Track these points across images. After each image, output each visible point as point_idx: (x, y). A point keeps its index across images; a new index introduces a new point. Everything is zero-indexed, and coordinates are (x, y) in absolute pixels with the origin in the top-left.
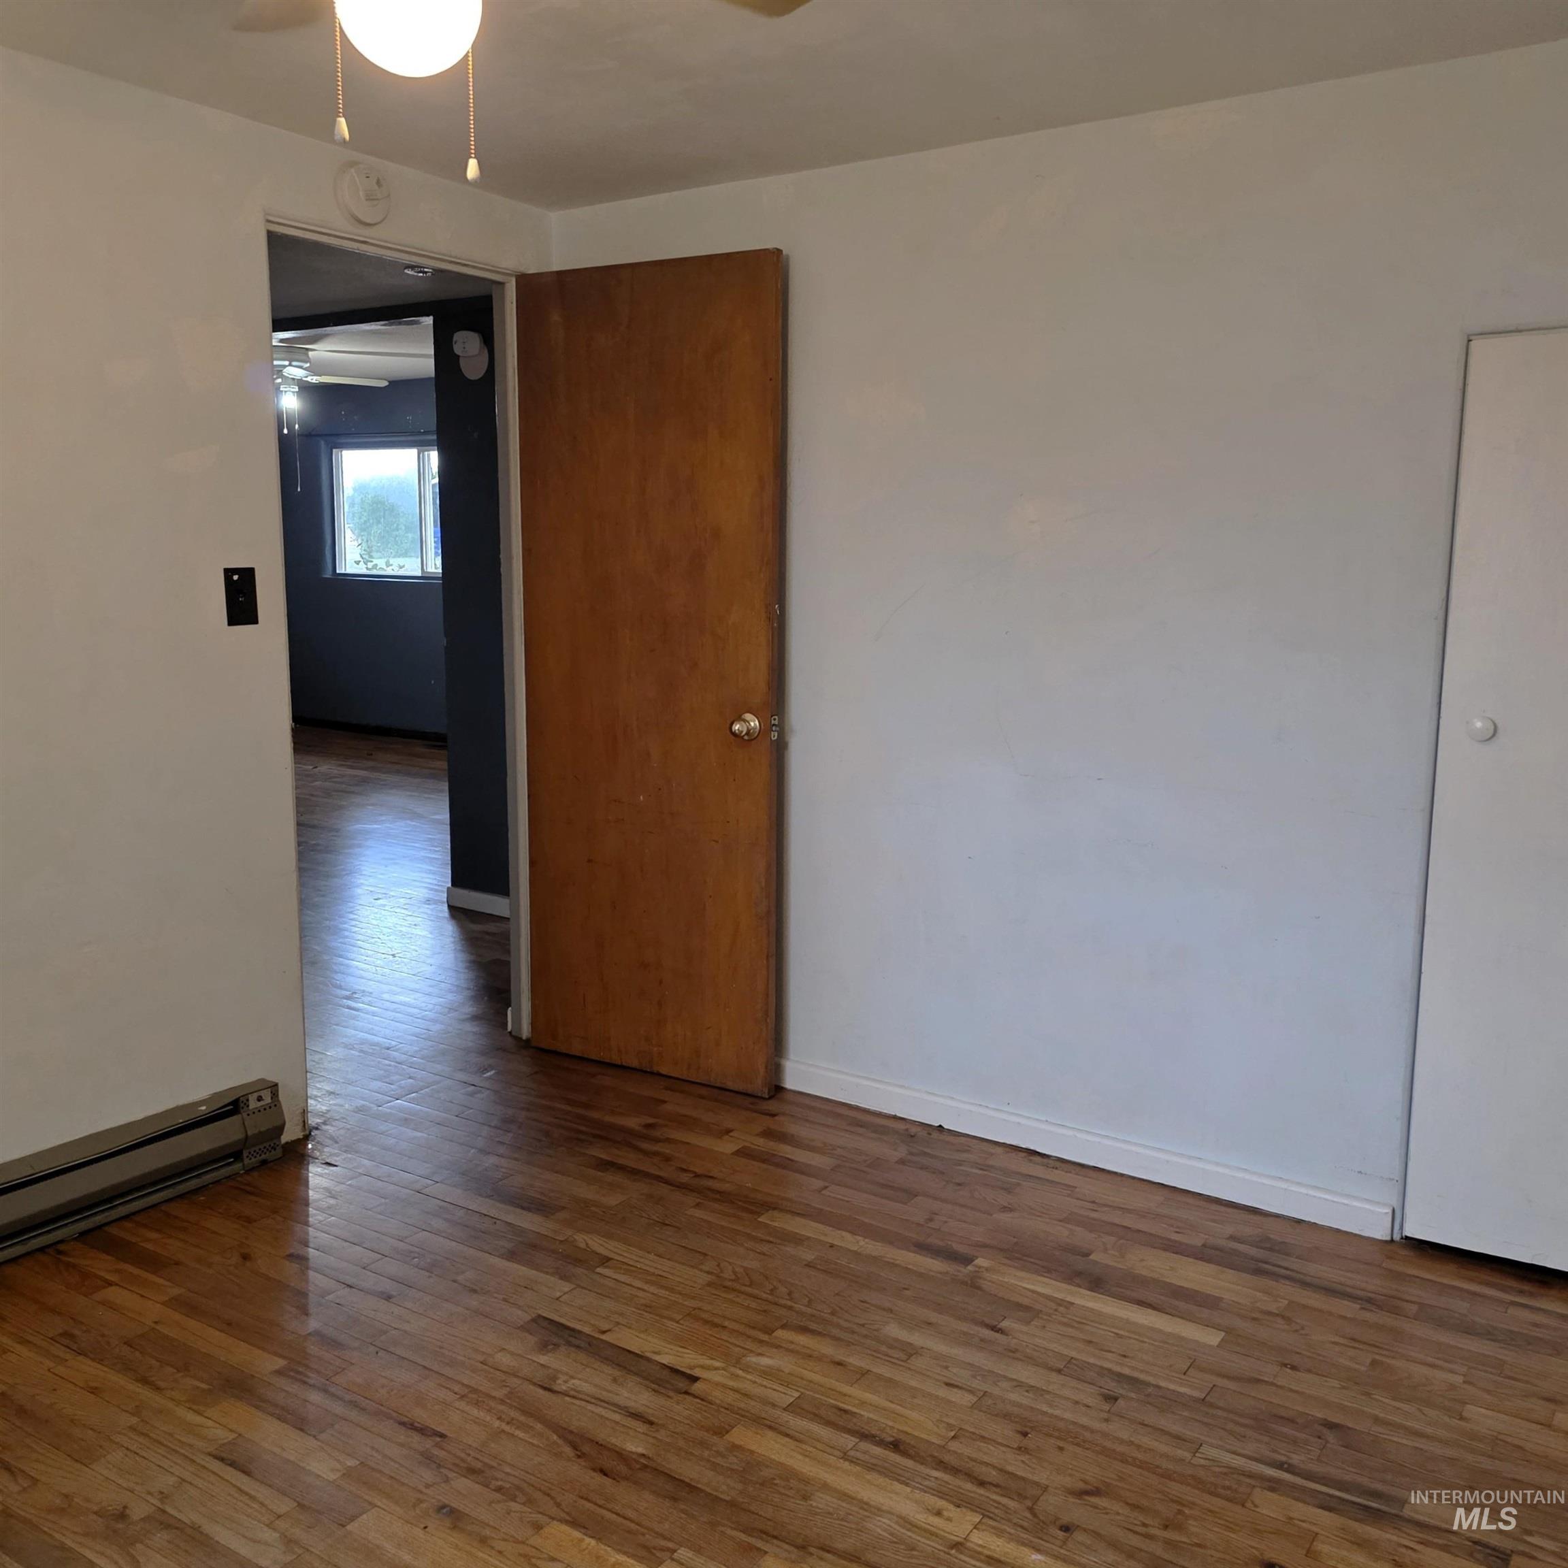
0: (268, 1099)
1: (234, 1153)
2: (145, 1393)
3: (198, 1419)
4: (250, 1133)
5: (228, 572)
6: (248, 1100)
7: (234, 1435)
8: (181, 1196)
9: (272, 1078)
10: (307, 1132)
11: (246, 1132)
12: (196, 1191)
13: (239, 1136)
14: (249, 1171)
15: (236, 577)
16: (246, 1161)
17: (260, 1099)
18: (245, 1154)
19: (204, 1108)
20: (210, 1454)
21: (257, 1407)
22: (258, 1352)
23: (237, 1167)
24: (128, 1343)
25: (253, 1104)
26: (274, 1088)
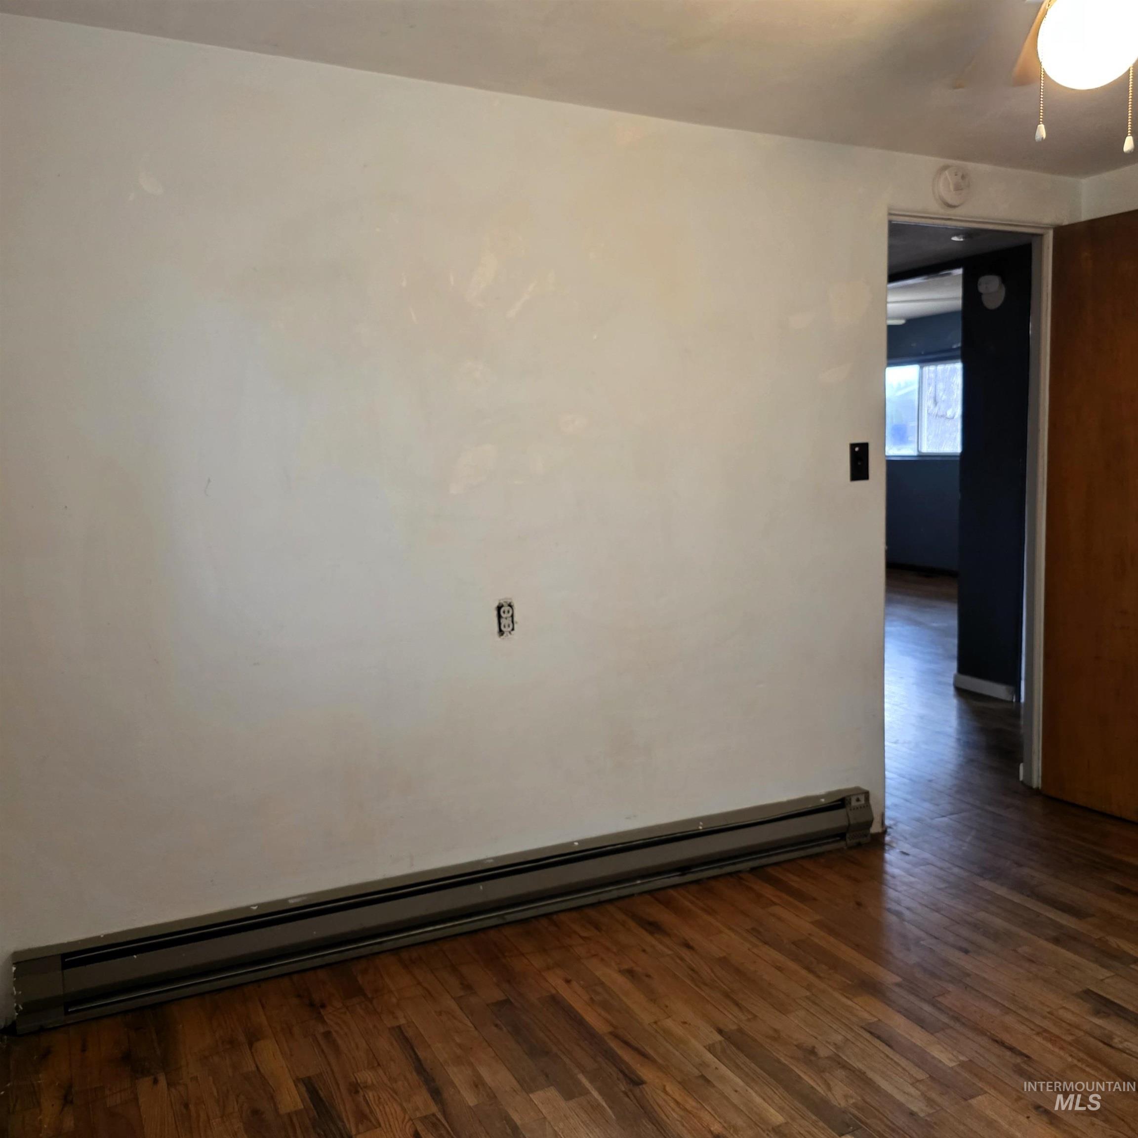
0: (863, 802)
1: (840, 835)
2: (811, 978)
3: (849, 1003)
4: (852, 822)
5: (853, 446)
6: (850, 799)
7: (876, 1019)
8: (810, 857)
9: (866, 787)
10: (884, 829)
11: (849, 820)
12: (818, 855)
13: (845, 823)
14: (851, 848)
15: (857, 449)
16: (848, 841)
17: (858, 800)
18: (848, 835)
19: (823, 800)
20: (862, 1027)
21: (888, 1005)
22: (881, 968)
23: (842, 844)
24: (794, 943)
25: (854, 803)
26: (867, 794)
